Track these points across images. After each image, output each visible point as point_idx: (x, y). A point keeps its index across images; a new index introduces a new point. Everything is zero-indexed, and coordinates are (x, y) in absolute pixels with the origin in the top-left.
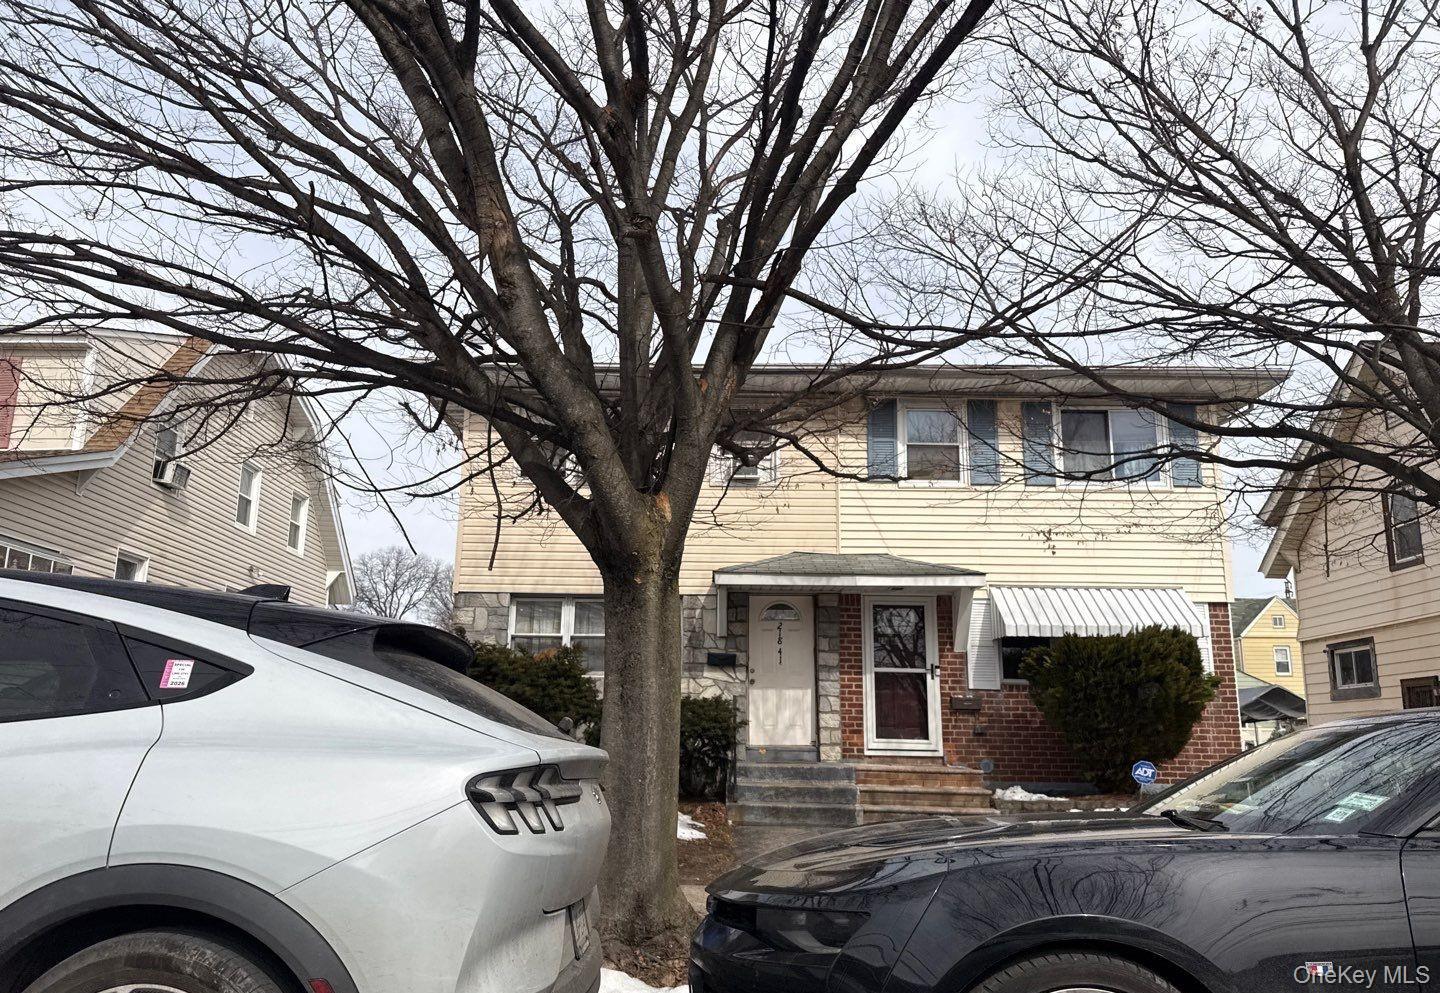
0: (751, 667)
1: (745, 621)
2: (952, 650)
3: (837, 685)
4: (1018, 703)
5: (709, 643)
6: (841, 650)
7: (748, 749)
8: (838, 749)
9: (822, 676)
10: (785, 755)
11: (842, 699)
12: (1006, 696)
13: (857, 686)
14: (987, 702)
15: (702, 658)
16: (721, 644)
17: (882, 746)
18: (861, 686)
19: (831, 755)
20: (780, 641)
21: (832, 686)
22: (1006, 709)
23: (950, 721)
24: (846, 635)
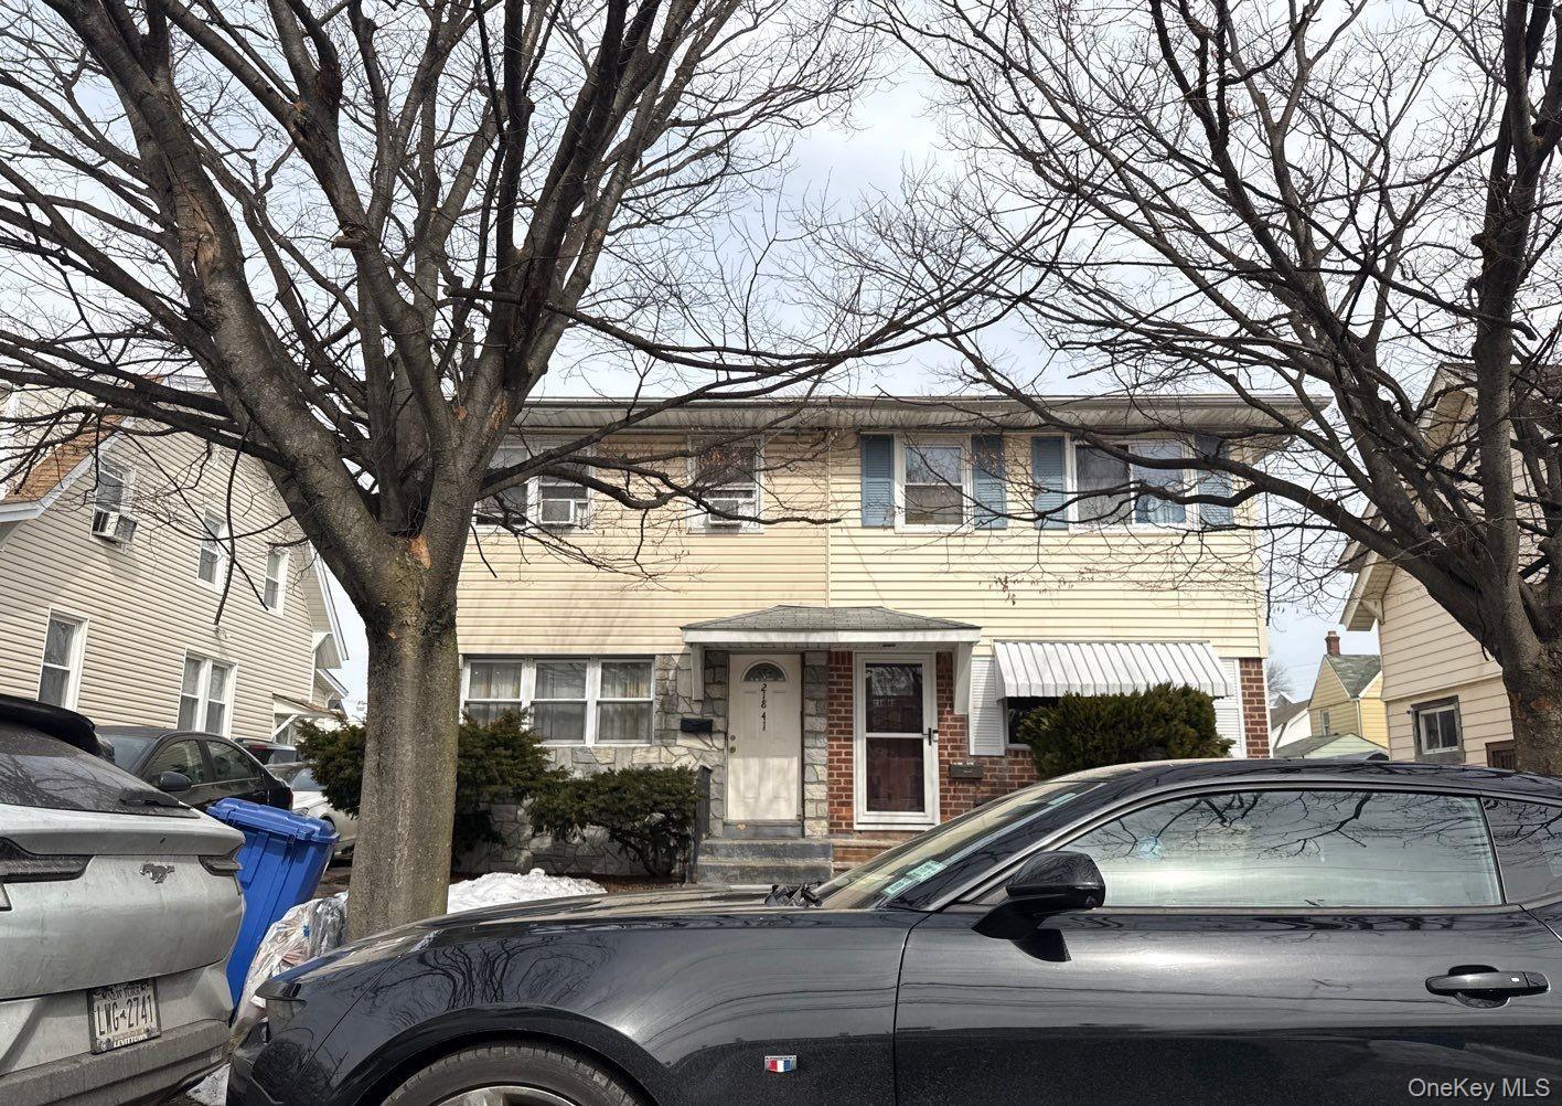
0: (731, 733)
1: (724, 683)
2: (951, 712)
3: (825, 753)
4: (1024, 770)
5: (683, 707)
6: (830, 714)
7: (725, 824)
8: (824, 823)
9: (808, 742)
10: (767, 831)
11: (830, 768)
12: (1011, 763)
13: (847, 754)
14: (989, 770)
15: (675, 724)
16: (697, 708)
17: (873, 820)
18: (851, 754)
19: (817, 830)
20: (763, 705)
21: (819, 754)
22: (1011, 777)
23: (948, 790)
24: (836, 698)
